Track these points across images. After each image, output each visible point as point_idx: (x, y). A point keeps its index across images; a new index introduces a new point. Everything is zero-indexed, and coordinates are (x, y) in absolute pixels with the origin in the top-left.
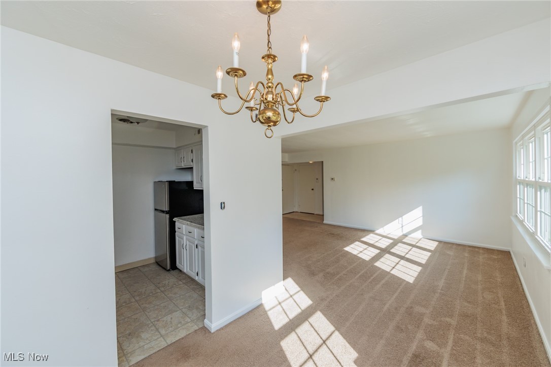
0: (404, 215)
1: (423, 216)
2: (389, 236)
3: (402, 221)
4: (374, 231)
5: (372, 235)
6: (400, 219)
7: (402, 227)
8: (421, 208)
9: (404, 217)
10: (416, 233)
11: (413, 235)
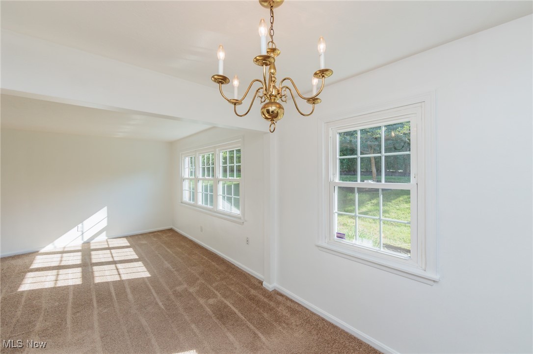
0: (85, 220)
1: (108, 217)
2: (66, 250)
3: (82, 228)
4: (38, 252)
5: (38, 257)
6: (80, 225)
7: (83, 234)
8: (106, 208)
9: (85, 222)
10: (99, 236)
11: (97, 239)
